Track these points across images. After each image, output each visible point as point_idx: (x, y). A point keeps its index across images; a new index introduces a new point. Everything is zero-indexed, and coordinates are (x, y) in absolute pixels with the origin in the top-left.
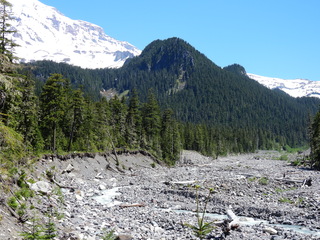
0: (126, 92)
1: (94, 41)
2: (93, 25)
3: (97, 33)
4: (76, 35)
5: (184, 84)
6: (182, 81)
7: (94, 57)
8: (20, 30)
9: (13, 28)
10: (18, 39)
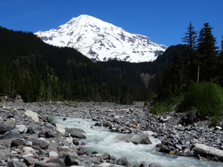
1: (144, 45)
2: (144, 36)
3: (146, 40)
4: (134, 42)
7: (143, 54)
8: (103, 42)
9: (100, 41)
10: (103, 47)
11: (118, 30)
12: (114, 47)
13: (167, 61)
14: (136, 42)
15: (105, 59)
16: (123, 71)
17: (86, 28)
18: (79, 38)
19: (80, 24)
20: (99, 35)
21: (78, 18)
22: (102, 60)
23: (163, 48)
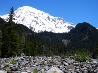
0: (70, 40)
1: (61, 23)
2: (61, 18)
3: (62, 20)
4: (55, 22)
5: (88, 37)
6: (87, 36)
7: (61, 28)
8: (38, 21)
9: (36, 21)
10: (37, 24)
11: (46, 15)
12: (44, 24)
13: (77, 32)
14: (57, 22)
15: (39, 31)
16: (51, 38)
17: (27, 14)
18: (23, 19)
19: (23, 11)
20: (35, 18)
21: (23, 7)
22: (37, 32)
23: (72, 25)
